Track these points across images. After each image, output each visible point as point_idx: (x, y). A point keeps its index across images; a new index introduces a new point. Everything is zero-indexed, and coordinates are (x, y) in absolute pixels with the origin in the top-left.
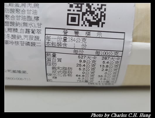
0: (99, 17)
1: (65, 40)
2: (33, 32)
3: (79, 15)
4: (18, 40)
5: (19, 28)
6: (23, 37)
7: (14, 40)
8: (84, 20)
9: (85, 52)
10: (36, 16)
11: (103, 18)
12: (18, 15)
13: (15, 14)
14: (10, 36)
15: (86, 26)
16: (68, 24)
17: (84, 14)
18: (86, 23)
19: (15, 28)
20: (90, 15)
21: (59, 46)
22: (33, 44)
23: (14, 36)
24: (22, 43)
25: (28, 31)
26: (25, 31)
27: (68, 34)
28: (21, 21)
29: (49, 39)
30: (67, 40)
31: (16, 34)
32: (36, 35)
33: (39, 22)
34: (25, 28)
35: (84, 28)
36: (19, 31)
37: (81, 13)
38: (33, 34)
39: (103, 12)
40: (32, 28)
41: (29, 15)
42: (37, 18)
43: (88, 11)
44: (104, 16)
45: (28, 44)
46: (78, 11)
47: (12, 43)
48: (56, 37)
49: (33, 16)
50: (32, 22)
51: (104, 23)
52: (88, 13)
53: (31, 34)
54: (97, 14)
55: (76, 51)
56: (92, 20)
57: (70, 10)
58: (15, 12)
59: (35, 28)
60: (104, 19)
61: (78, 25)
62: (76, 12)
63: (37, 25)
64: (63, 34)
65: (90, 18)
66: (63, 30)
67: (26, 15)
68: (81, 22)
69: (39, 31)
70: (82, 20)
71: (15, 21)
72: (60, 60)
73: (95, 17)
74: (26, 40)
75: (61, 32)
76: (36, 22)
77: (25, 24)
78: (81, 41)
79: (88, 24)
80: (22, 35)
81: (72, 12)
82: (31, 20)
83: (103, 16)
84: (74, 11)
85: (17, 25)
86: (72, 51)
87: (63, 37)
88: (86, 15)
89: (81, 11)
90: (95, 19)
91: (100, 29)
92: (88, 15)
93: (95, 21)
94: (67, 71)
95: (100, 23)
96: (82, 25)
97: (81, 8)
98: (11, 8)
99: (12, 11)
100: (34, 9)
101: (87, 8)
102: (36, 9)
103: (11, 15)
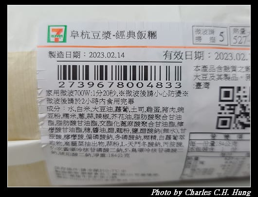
1: (213, 144)
2: (175, 138)
3: (231, 118)
4: (156, 148)
5: (158, 135)
6: (162, 144)
7: (151, 148)
8: (237, 122)
9: (234, 155)
10: (180, 121)
12: (158, 121)
13: (154, 121)
14: (147, 143)
15: (238, 128)
16: (218, 128)
17: (237, 116)
19: (153, 135)
20: (244, 117)
21: (205, 150)
22: (174, 151)
23: (151, 144)
24: (161, 151)
25: (169, 137)
26: (165, 137)
27: (216, 138)
28: (161, 128)
29: (193, 144)
30: (215, 144)
31: (154, 141)
32: (179, 141)
33: (183, 127)
34: (165, 135)
36: (158, 137)
37: (233, 116)
38: (175, 141)
40: (174, 134)
41: (171, 121)
42: (181, 124)
43: (242, 113)
45: (168, 150)
46: (230, 113)
47: (148, 150)
48: (201, 141)
49: (176, 121)
50: (174, 128)
52: (242, 115)
53: (172, 140)
55: (223, 154)
56: (246, 123)
57: (220, 113)
58: (154, 118)
59: (178, 134)
61: (229, 128)
62: (227, 115)
63: (180, 131)
64: (210, 138)
65: (244, 120)
66: (210, 135)
67: (168, 121)
68: (233, 125)
69: (182, 137)
70: (235, 122)
71: (154, 127)
74: (165, 147)
75: (209, 137)
76: (179, 128)
77: (166, 131)
78: (231, 145)
79: (240, 127)
80: (162, 142)
81: (223, 115)
82: (173, 125)
84: (225, 113)
85: (156, 132)
86: (218, 155)
87: (210, 141)
88: (240, 117)
89: (233, 113)
92: (242, 117)
96: (234, 128)
97: (234, 109)
98: (149, 113)
99: (151, 117)
100: (178, 114)
101: (241, 109)
102: (181, 113)
103: (149, 121)
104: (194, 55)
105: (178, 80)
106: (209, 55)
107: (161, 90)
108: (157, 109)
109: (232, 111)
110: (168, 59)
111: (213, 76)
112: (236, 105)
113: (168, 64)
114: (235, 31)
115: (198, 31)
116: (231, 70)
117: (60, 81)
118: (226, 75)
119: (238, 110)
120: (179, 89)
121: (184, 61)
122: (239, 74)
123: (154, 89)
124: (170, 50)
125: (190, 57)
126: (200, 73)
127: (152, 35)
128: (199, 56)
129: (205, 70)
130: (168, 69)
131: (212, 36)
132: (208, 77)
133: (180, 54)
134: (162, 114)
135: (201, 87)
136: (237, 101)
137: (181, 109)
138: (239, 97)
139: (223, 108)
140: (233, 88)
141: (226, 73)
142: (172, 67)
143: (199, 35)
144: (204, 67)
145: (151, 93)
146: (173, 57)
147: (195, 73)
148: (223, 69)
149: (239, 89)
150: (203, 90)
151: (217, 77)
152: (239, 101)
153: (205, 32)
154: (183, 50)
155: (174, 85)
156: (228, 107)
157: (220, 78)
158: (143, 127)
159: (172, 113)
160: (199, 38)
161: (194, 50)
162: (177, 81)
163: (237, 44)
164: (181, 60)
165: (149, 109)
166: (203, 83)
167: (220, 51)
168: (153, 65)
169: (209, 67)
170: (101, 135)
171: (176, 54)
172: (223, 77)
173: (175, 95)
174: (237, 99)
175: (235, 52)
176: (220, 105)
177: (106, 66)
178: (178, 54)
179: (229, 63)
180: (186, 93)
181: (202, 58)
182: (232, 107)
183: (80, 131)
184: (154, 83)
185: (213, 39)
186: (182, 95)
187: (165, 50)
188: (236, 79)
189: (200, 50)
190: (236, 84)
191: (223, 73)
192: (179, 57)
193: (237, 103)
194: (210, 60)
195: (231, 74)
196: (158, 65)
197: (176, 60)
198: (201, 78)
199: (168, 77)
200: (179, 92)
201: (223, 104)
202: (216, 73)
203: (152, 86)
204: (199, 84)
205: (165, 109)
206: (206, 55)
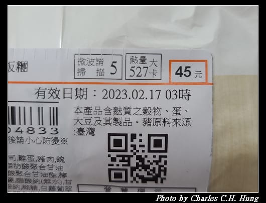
0: (157, 172)
2: (60, 190)
3: (126, 170)
5: (39, 185)
10: (62, 172)
11: (162, 173)
12: (36, 171)
13: (30, 171)
15: (137, 182)
16: (111, 181)
17: (133, 169)
18: (137, 179)
19: (33, 185)
20: (143, 170)
25: (52, 188)
26: (48, 188)
27: (112, 191)
28: (39, 178)
33: (67, 178)
34: (47, 185)
35: (135, 184)
36: (39, 188)
37: (129, 169)
39: (163, 166)
40: (58, 185)
41: (50, 171)
42: (64, 175)
43: (140, 166)
44: (165, 171)
46: (123, 165)
49: (57, 173)
50: (57, 179)
51: (165, 179)
52: (140, 168)
54: (154, 168)
56: (146, 176)
57: (112, 165)
58: (30, 168)
59: (62, 185)
60: (165, 174)
61: (126, 181)
62: (121, 167)
63: (65, 182)
64: (104, 191)
65: (143, 173)
66: (103, 187)
67: (47, 171)
68: (130, 179)
69: (69, 189)
70: (132, 175)
71: (32, 177)
73: (151, 172)
75: (102, 189)
76: (63, 180)
77: (46, 181)
79: (140, 181)
81: (115, 167)
82: (55, 176)
83: (162, 171)
84: (118, 165)
85: (35, 182)
88: (137, 170)
89: (129, 165)
90: (151, 175)
91: (159, 185)
92: (140, 170)
95: (159, 179)
96: (132, 182)
97: (129, 161)
98: (23, 163)
99: (25, 167)
100: (58, 164)
101: (138, 161)
102: (61, 164)
103: (24, 171)
104: (74, 93)
105: (54, 125)
106: (95, 93)
107: (33, 137)
108: (31, 158)
109: (127, 163)
110: (40, 99)
111: (98, 121)
112: (132, 156)
113: (41, 105)
114: (132, 59)
115: (82, 61)
116: (123, 112)
118: (115, 119)
119: (134, 162)
120: (56, 136)
121: (61, 101)
122: (133, 118)
123: (25, 135)
124: (43, 86)
125: (69, 95)
126: (81, 116)
127: (22, 66)
128: (81, 94)
129: (89, 113)
130: (40, 111)
131: (100, 67)
132: (93, 121)
133: (57, 92)
134: (39, 164)
135: (85, 133)
136: (132, 151)
137: (61, 159)
138: (134, 146)
139: (113, 159)
140: (126, 135)
141: (116, 116)
142: (46, 108)
143: (83, 67)
144: (87, 108)
145: (21, 140)
146: (47, 95)
147: (75, 116)
148: (112, 112)
149: (134, 136)
150: (87, 137)
151: (104, 121)
152: (135, 151)
153: (91, 63)
154: (60, 87)
155: (49, 130)
156: (121, 158)
157: (108, 122)
158: (18, 177)
159: (50, 163)
160: (82, 71)
161: (74, 87)
162: (52, 126)
163: (135, 77)
164: (57, 100)
165: (21, 158)
166: (86, 128)
167: (108, 88)
168: (22, 105)
169: (94, 109)
171: (51, 92)
172: (112, 121)
173: (52, 143)
174: (132, 148)
175: (130, 89)
176: (109, 156)
178: (54, 92)
179: (121, 104)
180: (65, 141)
181: (85, 97)
182: (126, 159)
184: (24, 128)
185: (101, 72)
186: (60, 142)
187: (38, 86)
188: (130, 124)
189: (82, 86)
190: (129, 131)
191: (112, 116)
192: (54, 95)
193: (132, 154)
194: (96, 99)
195: (122, 118)
196: (28, 106)
197: (51, 100)
198: (83, 122)
199: (41, 121)
200: (56, 139)
201: (114, 155)
202: (102, 117)
203: (21, 132)
204: (81, 131)
205: (41, 159)
206: (90, 93)
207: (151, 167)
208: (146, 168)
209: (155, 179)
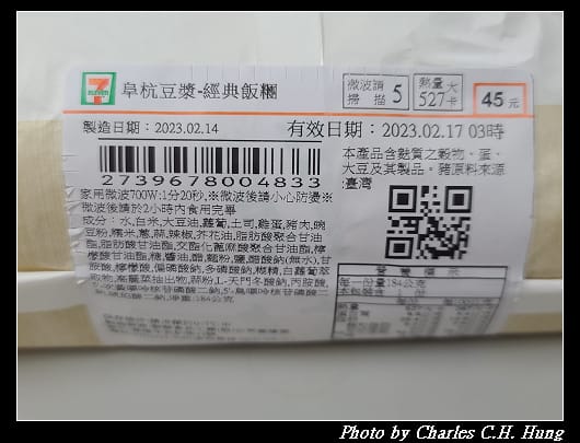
0: (455, 242)
1: (380, 284)
2: (312, 272)
3: (411, 239)
4: (279, 287)
5: (281, 266)
6: (289, 282)
7: (269, 288)
8: (423, 247)
9: (421, 301)
10: (319, 244)
11: (462, 243)
12: (280, 244)
13: (273, 243)
14: (262, 280)
15: (425, 258)
16: (387, 256)
17: (422, 238)
18: (426, 253)
19: (273, 266)
20: (435, 239)
21: (367, 293)
22: (314, 293)
23: (269, 282)
24: (288, 293)
25: (300, 271)
26: (294, 270)
27: (386, 273)
28: (284, 255)
29: (345, 283)
30: (385, 284)
31: (275, 277)
32: (319, 276)
33: (325, 254)
34: (294, 266)
35: (422, 262)
36: (281, 270)
37: (415, 236)
38: (311, 276)
39: (463, 233)
40: (309, 265)
41: (302, 243)
42: (322, 248)
43: (432, 232)
44: (466, 240)
45: (301, 292)
46: (409, 232)
47: (266, 292)
48: (359, 277)
49: (312, 245)
50: (310, 255)
51: (464, 252)
52: (432, 236)
53: (307, 276)
54: (452, 236)
55: (401, 301)
56: (439, 248)
57: (393, 232)
58: (273, 239)
59: (316, 265)
60: (466, 246)
61: (409, 257)
62: (405, 235)
63: (320, 261)
64: (376, 273)
65: (436, 244)
66: (375, 267)
67: (298, 243)
68: (416, 252)
69: (324, 271)
70: (419, 248)
71: (273, 254)
72: (365, 314)
73: (447, 242)
74: (295, 287)
75: (373, 270)
76: (318, 256)
77: (296, 260)
78: (414, 285)
79: (428, 255)
80: (288, 278)
81: (397, 235)
82: (307, 251)
83: (463, 240)
84: (401, 232)
85: (277, 261)
86: (394, 301)
87: (375, 279)
88: (427, 239)
89: (416, 232)
90: (445, 246)
91: (456, 262)
92: (432, 239)
93: (445, 249)
94: (385, 327)
95: (457, 252)
96: (418, 258)
97: (416, 226)
98: (264, 230)
99: (266, 236)
100: (315, 232)
101: (429, 226)
102: (320, 231)
103: (263, 244)
104: (343, 128)
105: (314, 174)
106: (372, 129)
107: (283, 191)
108: (277, 224)
109: (413, 229)
110: (296, 137)
111: (377, 168)
112: (421, 218)
113: (296, 146)
114: (423, 82)
115: (354, 84)
116: (411, 155)
117: (104, 173)
118: (401, 166)
119: (424, 226)
120: (316, 190)
121: (326, 139)
122: (425, 164)
123: (271, 189)
124: (300, 119)
125: (337, 132)
126: (354, 161)
127: (269, 91)
128: (353, 130)
129: (364, 157)
130: (296, 154)
131: (379, 92)
132: (370, 168)
133: (319, 127)
134: (287, 232)
135: (357, 186)
136: (422, 211)
137: (320, 224)
138: (425, 204)
139: (396, 224)
140: (415, 188)
141: (401, 161)
142: (304, 149)
143: (356, 91)
144: (362, 150)
145: (266, 196)
146: (306, 131)
147: (345, 161)
148: (396, 154)
149: (425, 190)
150: (360, 191)
151: (385, 168)
152: (426, 211)
153: (366, 86)
154: (323, 120)
155: (306, 182)
156: (406, 222)
157: (390, 169)
158: (253, 253)
159: (304, 231)
160: (355, 98)
161: (344, 120)
162: (312, 176)
163: (426, 107)
164: (319, 138)
165: (262, 223)
166: (358, 178)
167: (391, 121)
168: (269, 146)
169: (371, 151)
170: (180, 266)
171: (311, 127)
172: (396, 168)
173: (309, 200)
174: (423, 207)
175: (420, 123)
176: (390, 218)
177: (185, 149)
178: (315, 128)
179: (407, 144)
180: (328, 197)
181: (358, 133)
182: (413, 222)
183: (144, 257)
184: (270, 179)
185: (380, 99)
186: (321, 199)
187: (292, 118)
188: (421, 172)
189: (355, 119)
190: (419, 182)
191: (397, 161)
192: (315, 131)
193: (422, 215)
194: (373, 137)
195: (410, 163)
196: (277, 147)
197: (311, 138)
198: (355, 170)
199: (296, 168)
200: (316, 194)
201: (396, 216)
202: (383, 162)
203: (267, 184)
204: (352, 182)
205: (292, 224)
206: (366, 129)
207: (447, 236)
208: (440, 235)
209: (450, 253)
